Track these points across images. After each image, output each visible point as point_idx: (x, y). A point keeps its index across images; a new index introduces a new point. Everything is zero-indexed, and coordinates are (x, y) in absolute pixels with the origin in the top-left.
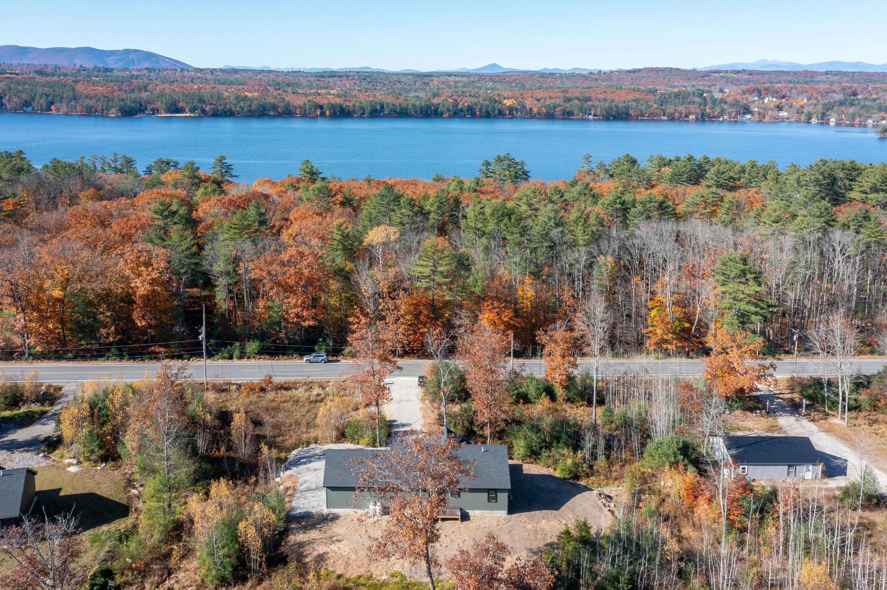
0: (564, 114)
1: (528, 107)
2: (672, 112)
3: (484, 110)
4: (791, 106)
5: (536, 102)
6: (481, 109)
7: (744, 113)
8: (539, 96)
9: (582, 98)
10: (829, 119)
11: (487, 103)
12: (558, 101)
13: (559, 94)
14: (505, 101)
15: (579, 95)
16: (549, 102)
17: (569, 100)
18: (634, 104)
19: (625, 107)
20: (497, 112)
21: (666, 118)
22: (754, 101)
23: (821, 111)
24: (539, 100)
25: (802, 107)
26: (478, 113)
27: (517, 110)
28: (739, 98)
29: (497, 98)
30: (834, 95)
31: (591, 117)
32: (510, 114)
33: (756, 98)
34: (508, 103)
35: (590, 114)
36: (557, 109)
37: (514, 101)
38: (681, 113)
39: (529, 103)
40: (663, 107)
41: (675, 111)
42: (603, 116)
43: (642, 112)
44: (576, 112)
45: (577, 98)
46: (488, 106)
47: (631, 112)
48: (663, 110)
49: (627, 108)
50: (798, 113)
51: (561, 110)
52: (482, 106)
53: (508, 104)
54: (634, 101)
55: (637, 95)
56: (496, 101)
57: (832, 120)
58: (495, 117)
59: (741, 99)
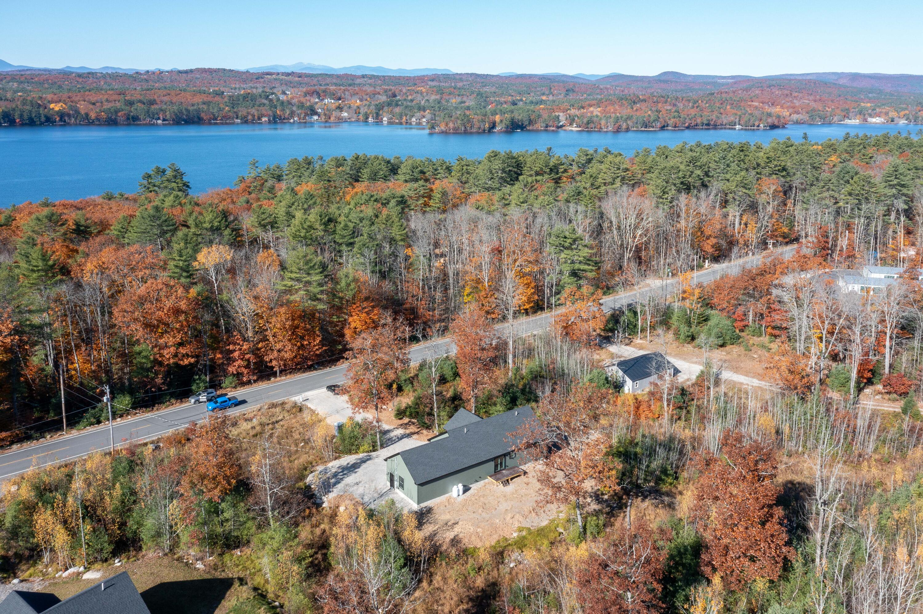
0: (128, 119)
1: (83, 112)
2: (245, 114)
3: (26, 117)
4: (350, 107)
5: (91, 106)
6: (21, 116)
7: (312, 115)
8: (93, 100)
9: (145, 101)
10: (382, 119)
11: (28, 108)
12: (118, 105)
13: (116, 97)
14: (52, 106)
15: (142, 98)
16: (107, 106)
17: (131, 103)
18: (205, 107)
19: (196, 110)
20: (43, 119)
21: (239, 121)
22: (317, 103)
23: (374, 111)
24: (94, 104)
25: (358, 107)
26: (17, 121)
27: (69, 115)
28: (303, 100)
29: (39, 102)
30: (380, 97)
31: (159, 122)
32: (61, 120)
33: (317, 100)
34: (56, 107)
35: (159, 119)
36: (120, 114)
37: (64, 106)
38: (253, 116)
39: (82, 107)
40: (235, 110)
41: (248, 113)
42: (173, 120)
43: (214, 115)
44: (142, 117)
45: (140, 101)
46: (30, 112)
47: (203, 115)
48: (235, 112)
49: (198, 111)
50: (356, 113)
51: (125, 114)
52: (22, 112)
53: (57, 109)
54: (204, 104)
55: (205, 98)
56: (39, 105)
57: (385, 119)
58: (42, 124)
59: (304, 101)
